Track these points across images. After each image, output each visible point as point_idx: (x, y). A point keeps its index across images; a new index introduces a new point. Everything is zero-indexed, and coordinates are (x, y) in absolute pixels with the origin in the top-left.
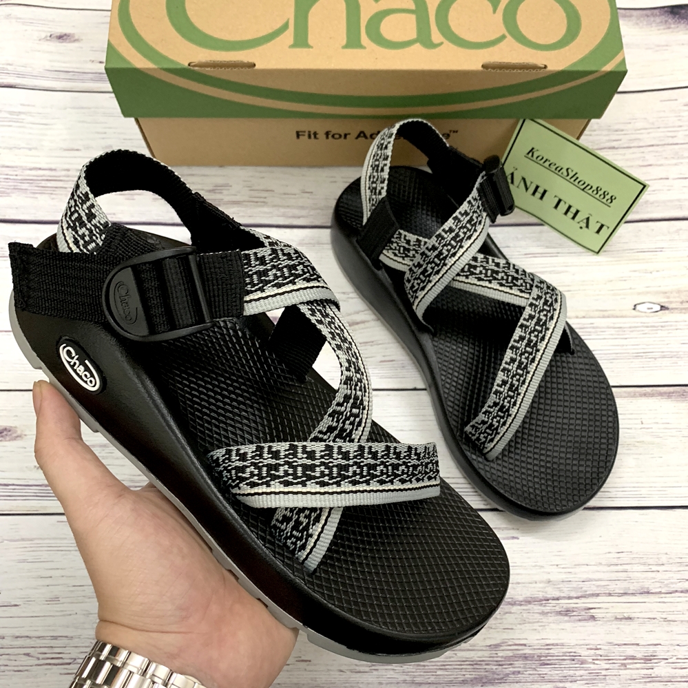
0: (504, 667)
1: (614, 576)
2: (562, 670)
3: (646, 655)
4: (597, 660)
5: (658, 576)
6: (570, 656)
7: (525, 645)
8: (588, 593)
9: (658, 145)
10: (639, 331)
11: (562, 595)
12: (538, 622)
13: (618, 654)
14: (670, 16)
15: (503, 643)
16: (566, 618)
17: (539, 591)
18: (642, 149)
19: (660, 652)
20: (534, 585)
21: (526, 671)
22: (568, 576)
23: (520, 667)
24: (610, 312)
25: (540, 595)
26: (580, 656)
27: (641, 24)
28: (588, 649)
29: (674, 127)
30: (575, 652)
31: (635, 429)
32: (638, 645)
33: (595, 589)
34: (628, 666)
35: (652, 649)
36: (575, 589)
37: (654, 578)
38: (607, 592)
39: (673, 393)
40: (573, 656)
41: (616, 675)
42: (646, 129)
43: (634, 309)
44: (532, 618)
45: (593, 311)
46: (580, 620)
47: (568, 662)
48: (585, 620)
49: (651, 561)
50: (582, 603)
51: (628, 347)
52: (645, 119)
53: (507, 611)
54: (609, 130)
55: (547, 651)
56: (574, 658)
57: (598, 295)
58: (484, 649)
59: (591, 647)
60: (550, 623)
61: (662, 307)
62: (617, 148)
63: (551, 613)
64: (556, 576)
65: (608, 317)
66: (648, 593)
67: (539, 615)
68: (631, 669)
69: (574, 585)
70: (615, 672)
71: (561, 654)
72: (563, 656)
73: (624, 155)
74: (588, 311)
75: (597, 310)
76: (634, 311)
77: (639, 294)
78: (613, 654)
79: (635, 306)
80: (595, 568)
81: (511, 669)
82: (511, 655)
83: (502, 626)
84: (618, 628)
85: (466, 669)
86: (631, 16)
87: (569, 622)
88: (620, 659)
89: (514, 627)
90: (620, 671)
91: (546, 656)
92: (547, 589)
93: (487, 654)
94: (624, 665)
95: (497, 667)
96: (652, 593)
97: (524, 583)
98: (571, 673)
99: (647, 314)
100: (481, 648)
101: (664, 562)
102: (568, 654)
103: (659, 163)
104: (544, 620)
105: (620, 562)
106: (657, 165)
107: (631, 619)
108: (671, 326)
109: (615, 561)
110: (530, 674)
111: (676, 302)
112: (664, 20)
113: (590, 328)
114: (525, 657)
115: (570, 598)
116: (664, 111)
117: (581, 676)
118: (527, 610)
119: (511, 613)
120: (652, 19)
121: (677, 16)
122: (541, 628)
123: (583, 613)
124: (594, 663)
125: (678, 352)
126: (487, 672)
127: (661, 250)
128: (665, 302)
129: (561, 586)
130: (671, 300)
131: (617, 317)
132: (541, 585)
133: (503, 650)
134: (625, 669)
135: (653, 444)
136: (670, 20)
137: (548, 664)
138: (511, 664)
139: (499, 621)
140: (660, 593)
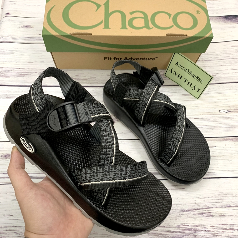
0: (182, 233)
2: (202, 234)
3: (230, 228)
4: (214, 230)
5: (233, 200)
6: (204, 229)
7: (189, 225)
8: (209, 207)
9: (224, 59)
10: (221, 119)
11: (201, 208)
12: (193, 217)
13: (221, 228)
14: (225, 19)
15: (181, 225)
16: (202, 216)
17: (192, 207)
18: (219, 61)
19: (235, 227)
20: (191, 205)
21: (190, 235)
22: (202, 201)
23: (187, 233)
25: (193, 208)
26: (208, 229)
27: (216, 22)
28: (210, 226)
29: (229, 53)
30: (206, 228)
31: (222, 151)
32: (227, 224)
33: (211, 205)
34: (224, 232)
35: (232, 226)
36: (204, 206)
37: (231, 201)
38: (216, 206)
39: (234, 139)
40: (205, 229)
41: (220, 235)
42: (220, 54)
44: (191, 216)
45: (206, 113)
46: (207, 217)
47: (204, 231)
48: (208, 216)
49: (230, 196)
50: (207, 211)
51: (218, 124)
52: (219, 51)
53: (182, 214)
54: (208, 55)
55: (196, 228)
56: (206, 229)
57: (207, 108)
58: (175, 227)
59: (211, 226)
60: (197, 218)
61: (228, 111)
62: (211, 60)
63: (197, 214)
64: (198, 202)
66: (230, 206)
67: (193, 215)
68: (225, 233)
69: (204, 204)
70: (220, 234)
71: (201, 228)
72: (202, 229)
73: (213, 62)
74: (204, 113)
75: (207, 113)
77: (220, 107)
78: (219, 228)
81: (184, 234)
82: (184, 229)
83: (180, 219)
84: (220, 219)
85: (169, 234)
86: (213, 19)
87: (203, 217)
88: (221, 230)
89: (185, 219)
90: (222, 234)
91: (196, 229)
92: (195, 206)
93: (176, 229)
94: (223, 232)
95: (179, 233)
96: (231, 207)
98: (205, 235)
99: (223, 114)
100: (174, 227)
101: (235, 196)
102: (204, 228)
103: (225, 65)
104: (195, 217)
106: (224, 66)
107: (224, 216)
108: (232, 117)
110: (191, 236)
111: (233, 109)
112: (223, 20)
113: (205, 118)
114: (189, 230)
115: (203, 209)
116: (225, 49)
117: (209, 236)
118: (189, 213)
119: (183, 214)
120: (220, 20)
121: (228, 19)
122: (194, 219)
123: (208, 214)
124: (213, 231)
125: (235, 126)
126: (176, 235)
127: (227, 93)
128: (229, 110)
129: (200, 205)
130: (231, 109)
131: (214, 115)
132: (193, 205)
133: (181, 227)
134: (223, 233)
135: (228, 156)
136: (225, 20)
137: (197, 232)
138: (184, 232)
139: (180, 217)
140: (234, 206)
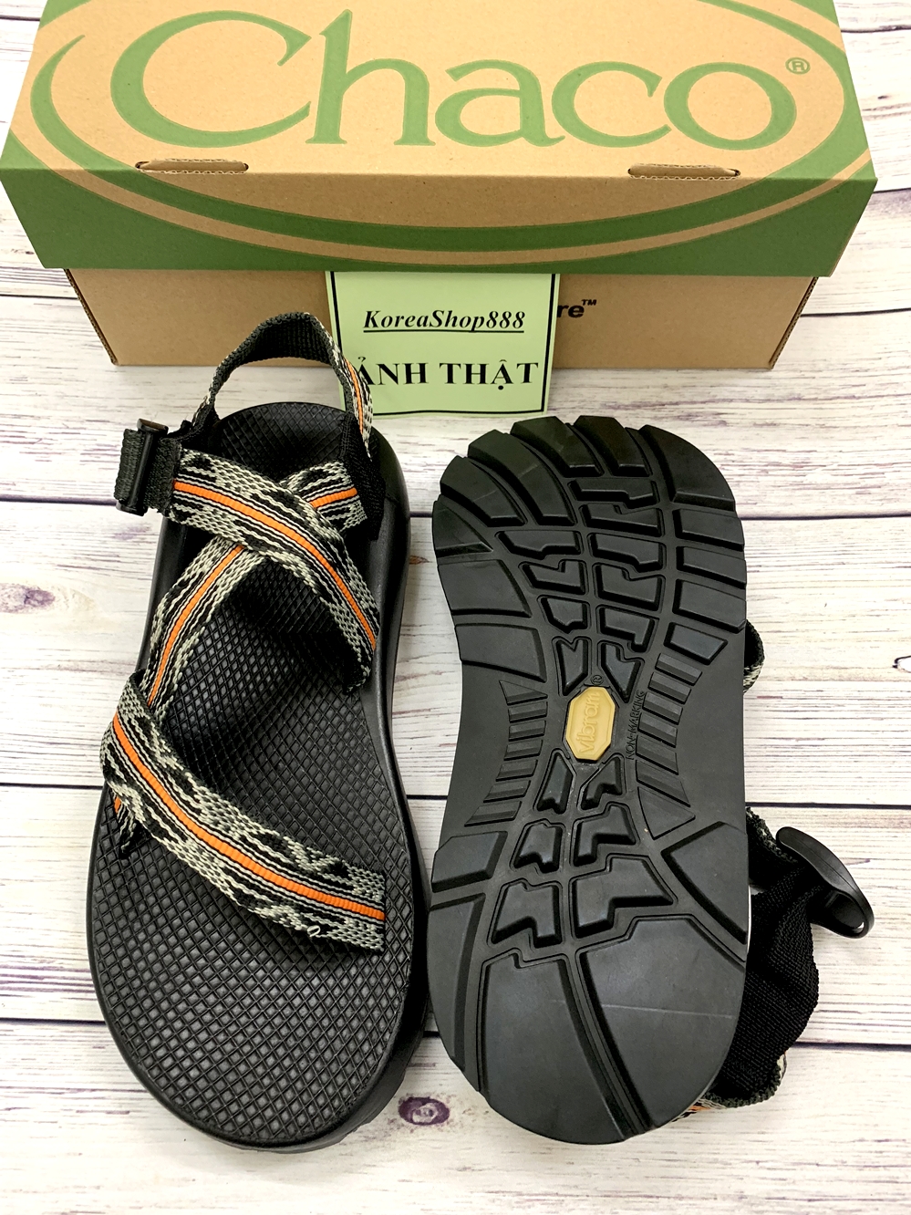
1: (871, 1190)
24: (853, 671)
43: (895, 667)
65: (849, 680)
76: (894, 669)
79: (896, 661)
80: (834, 1172)
97: (691, 1198)
105: (882, 1161)
109: (873, 1159)
